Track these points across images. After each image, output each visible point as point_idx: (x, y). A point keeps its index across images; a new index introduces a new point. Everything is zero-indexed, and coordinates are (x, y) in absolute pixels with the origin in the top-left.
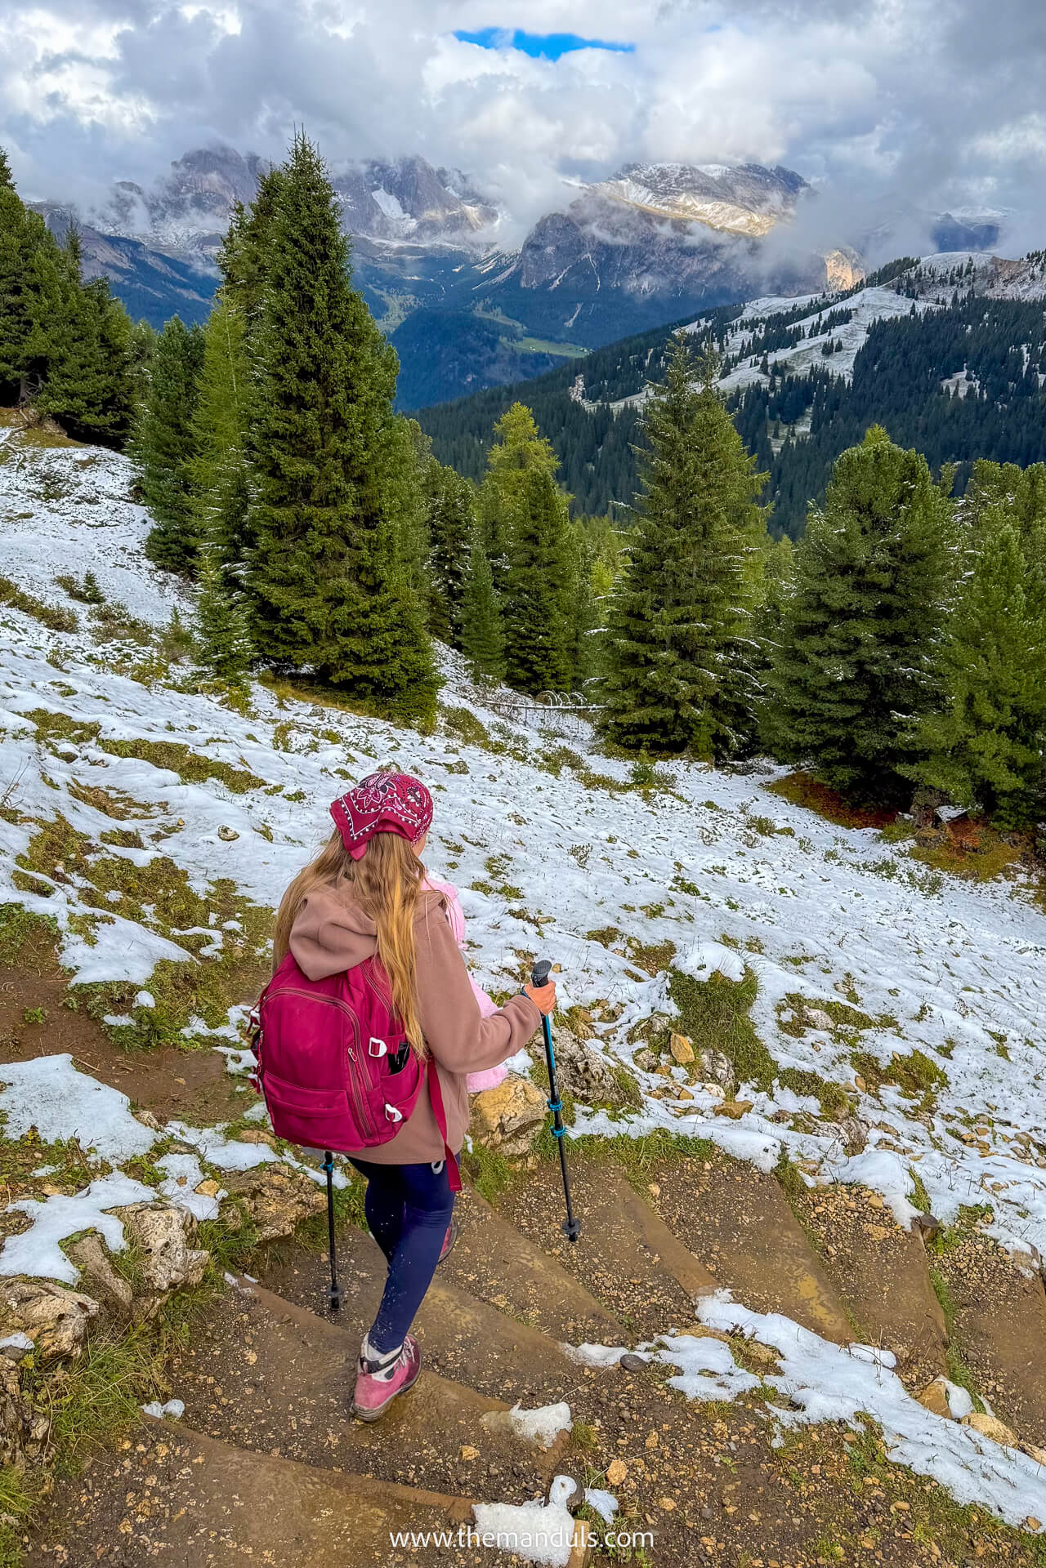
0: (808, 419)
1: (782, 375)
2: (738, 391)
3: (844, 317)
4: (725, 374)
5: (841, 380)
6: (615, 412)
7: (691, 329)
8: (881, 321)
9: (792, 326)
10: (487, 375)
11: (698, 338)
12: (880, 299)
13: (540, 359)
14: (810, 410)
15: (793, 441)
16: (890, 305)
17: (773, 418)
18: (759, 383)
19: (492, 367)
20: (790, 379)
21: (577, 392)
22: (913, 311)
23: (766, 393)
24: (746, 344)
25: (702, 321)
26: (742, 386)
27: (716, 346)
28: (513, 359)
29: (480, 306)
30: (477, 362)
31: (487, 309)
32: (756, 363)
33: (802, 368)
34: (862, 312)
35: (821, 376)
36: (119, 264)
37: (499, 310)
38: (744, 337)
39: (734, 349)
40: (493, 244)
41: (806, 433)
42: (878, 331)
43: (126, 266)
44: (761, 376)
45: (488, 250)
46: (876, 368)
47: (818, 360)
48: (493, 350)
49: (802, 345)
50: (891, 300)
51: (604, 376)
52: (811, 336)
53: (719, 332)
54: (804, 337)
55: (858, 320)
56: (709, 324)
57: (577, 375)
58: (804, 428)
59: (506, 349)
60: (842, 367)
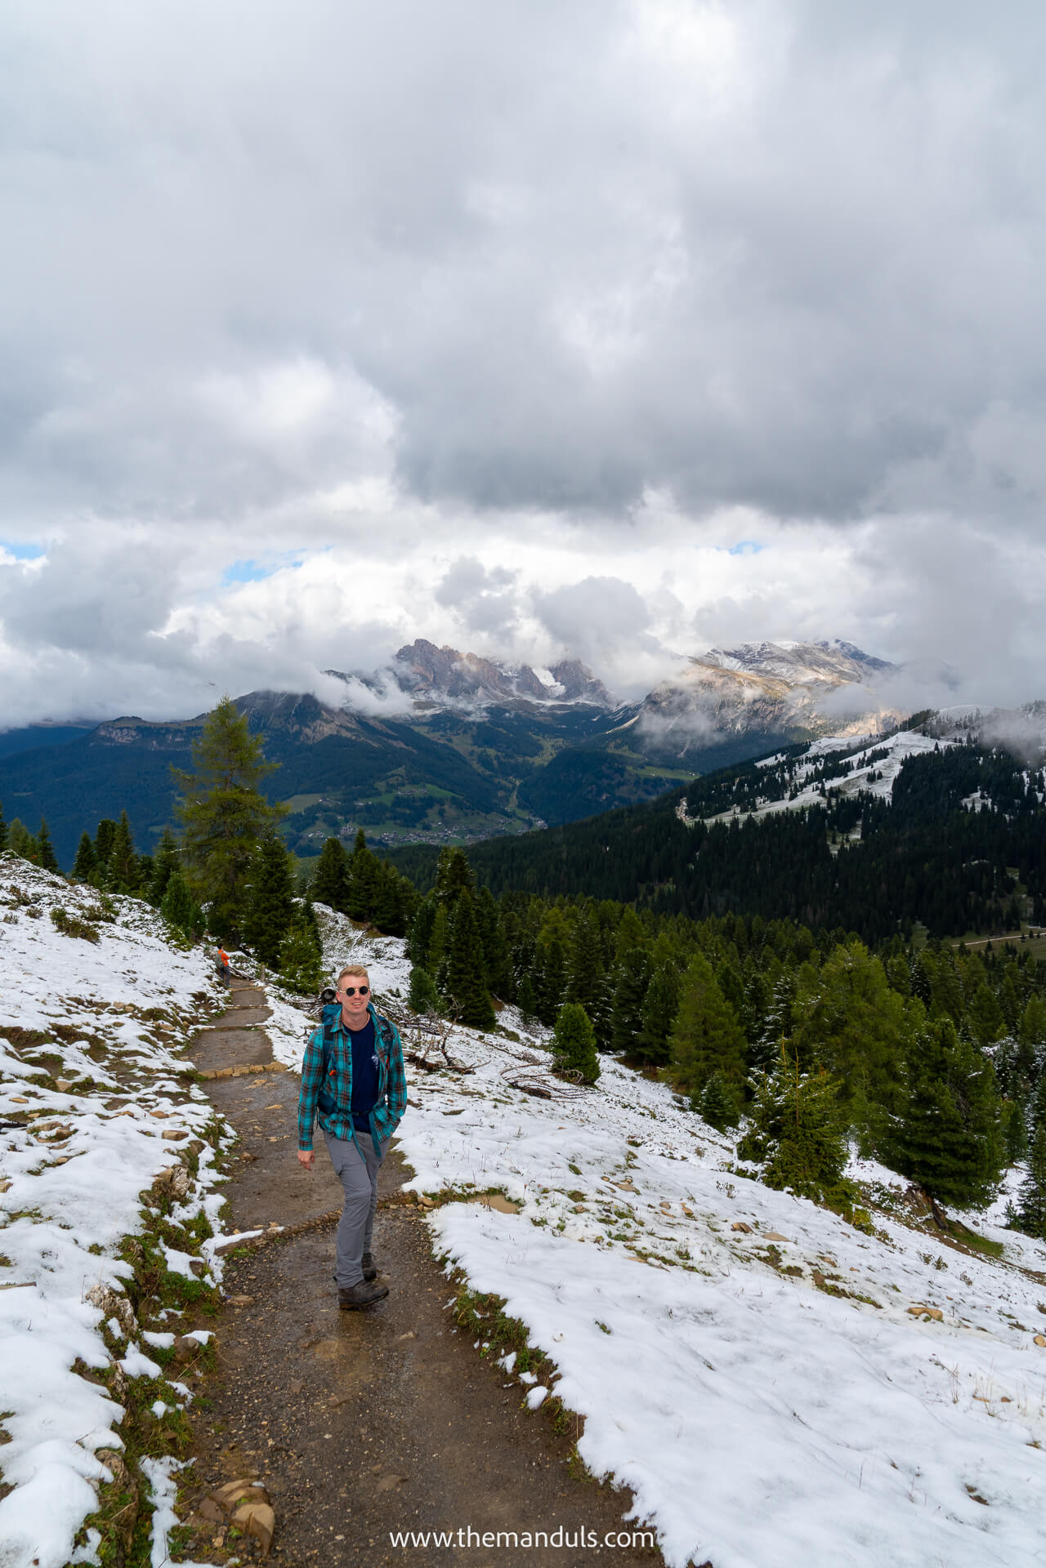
0: (859, 829)
1: (837, 797)
2: (803, 810)
3: (883, 754)
4: (793, 797)
5: (882, 800)
6: (708, 826)
7: (770, 761)
8: (911, 756)
9: (843, 761)
10: (618, 793)
11: (773, 769)
12: (910, 740)
13: (658, 782)
14: (860, 823)
15: (847, 846)
16: (917, 744)
17: (831, 828)
18: (818, 804)
19: (621, 788)
20: (843, 800)
21: (681, 811)
22: (937, 748)
23: (824, 811)
24: (810, 774)
25: (779, 755)
26: (805, 805)
27: (787, 776)
28: (637, 783)
29: (612, 745)
30: (609, 785)
31: (617, 747)
32: (817, 788)
33: (853, 791)
34: (897, 749)
35: (867, 797)
36: (349, 725)
37: (626, 747)
38: (809, 768)
39: (801, 778)
40: (622, 702)
41: (858, 840)
42: (909, 764)
43: (354, 727)
44: (821, 798)
45: (618, 705)
46: (909, 790)
47: (864, 786)
48: (622, 776)
49: (852, 775)
50: (919, 740)
51: (702, 798)
52: (858, 768)
53: (790, 765)
54: (853, 768)
55: (893, 756)
56: (784, 758)
57: (681, 797)
58: (856, 836)
59: (631, 775)
60: (883, 791)
